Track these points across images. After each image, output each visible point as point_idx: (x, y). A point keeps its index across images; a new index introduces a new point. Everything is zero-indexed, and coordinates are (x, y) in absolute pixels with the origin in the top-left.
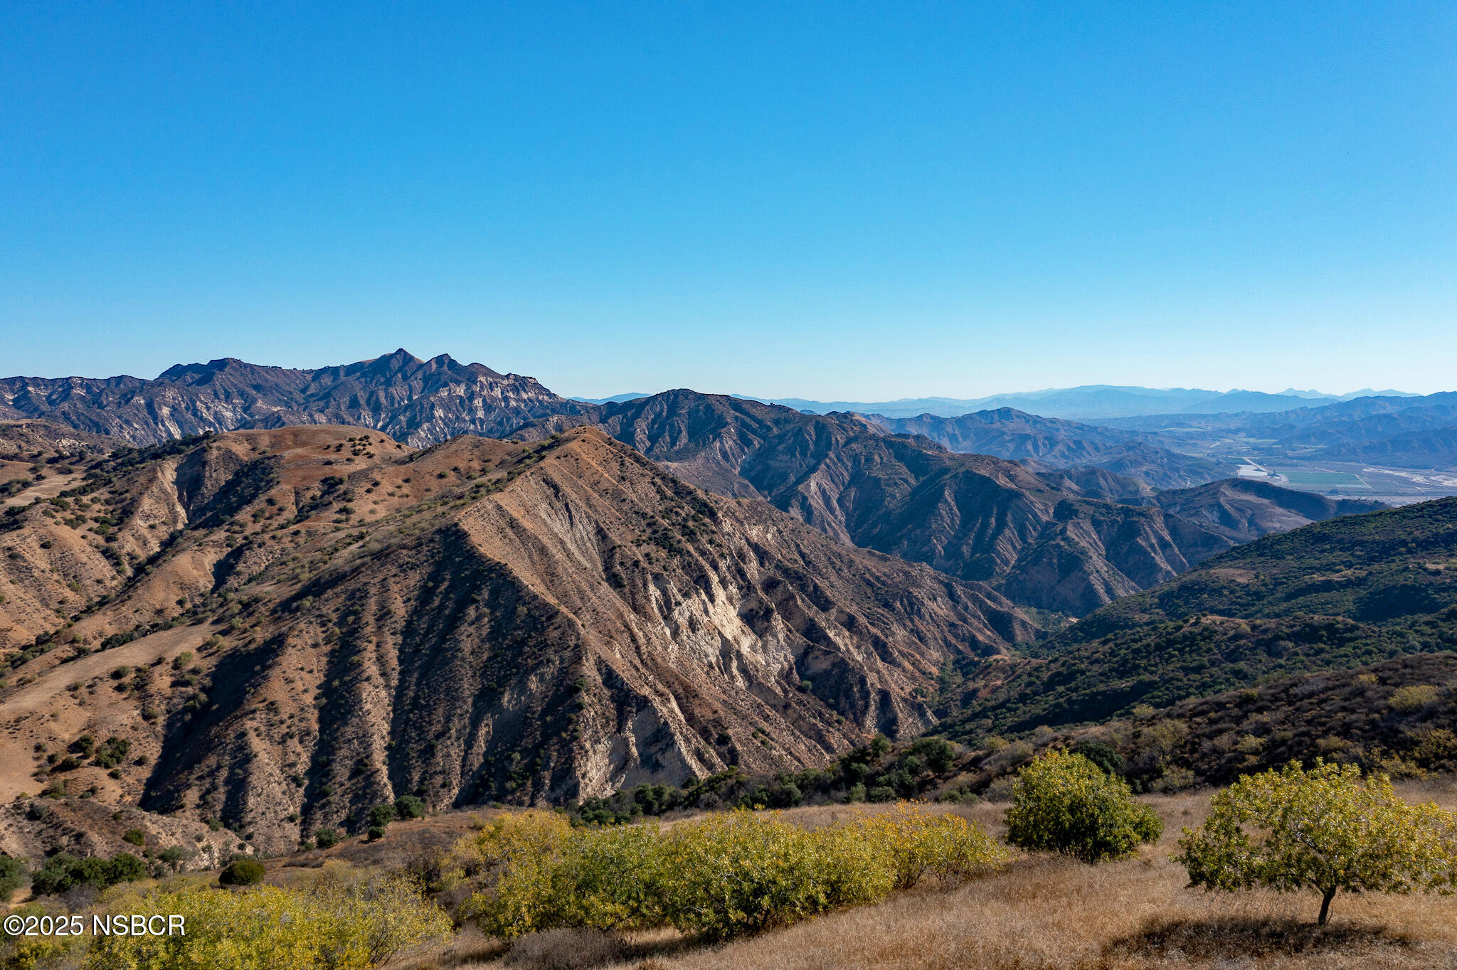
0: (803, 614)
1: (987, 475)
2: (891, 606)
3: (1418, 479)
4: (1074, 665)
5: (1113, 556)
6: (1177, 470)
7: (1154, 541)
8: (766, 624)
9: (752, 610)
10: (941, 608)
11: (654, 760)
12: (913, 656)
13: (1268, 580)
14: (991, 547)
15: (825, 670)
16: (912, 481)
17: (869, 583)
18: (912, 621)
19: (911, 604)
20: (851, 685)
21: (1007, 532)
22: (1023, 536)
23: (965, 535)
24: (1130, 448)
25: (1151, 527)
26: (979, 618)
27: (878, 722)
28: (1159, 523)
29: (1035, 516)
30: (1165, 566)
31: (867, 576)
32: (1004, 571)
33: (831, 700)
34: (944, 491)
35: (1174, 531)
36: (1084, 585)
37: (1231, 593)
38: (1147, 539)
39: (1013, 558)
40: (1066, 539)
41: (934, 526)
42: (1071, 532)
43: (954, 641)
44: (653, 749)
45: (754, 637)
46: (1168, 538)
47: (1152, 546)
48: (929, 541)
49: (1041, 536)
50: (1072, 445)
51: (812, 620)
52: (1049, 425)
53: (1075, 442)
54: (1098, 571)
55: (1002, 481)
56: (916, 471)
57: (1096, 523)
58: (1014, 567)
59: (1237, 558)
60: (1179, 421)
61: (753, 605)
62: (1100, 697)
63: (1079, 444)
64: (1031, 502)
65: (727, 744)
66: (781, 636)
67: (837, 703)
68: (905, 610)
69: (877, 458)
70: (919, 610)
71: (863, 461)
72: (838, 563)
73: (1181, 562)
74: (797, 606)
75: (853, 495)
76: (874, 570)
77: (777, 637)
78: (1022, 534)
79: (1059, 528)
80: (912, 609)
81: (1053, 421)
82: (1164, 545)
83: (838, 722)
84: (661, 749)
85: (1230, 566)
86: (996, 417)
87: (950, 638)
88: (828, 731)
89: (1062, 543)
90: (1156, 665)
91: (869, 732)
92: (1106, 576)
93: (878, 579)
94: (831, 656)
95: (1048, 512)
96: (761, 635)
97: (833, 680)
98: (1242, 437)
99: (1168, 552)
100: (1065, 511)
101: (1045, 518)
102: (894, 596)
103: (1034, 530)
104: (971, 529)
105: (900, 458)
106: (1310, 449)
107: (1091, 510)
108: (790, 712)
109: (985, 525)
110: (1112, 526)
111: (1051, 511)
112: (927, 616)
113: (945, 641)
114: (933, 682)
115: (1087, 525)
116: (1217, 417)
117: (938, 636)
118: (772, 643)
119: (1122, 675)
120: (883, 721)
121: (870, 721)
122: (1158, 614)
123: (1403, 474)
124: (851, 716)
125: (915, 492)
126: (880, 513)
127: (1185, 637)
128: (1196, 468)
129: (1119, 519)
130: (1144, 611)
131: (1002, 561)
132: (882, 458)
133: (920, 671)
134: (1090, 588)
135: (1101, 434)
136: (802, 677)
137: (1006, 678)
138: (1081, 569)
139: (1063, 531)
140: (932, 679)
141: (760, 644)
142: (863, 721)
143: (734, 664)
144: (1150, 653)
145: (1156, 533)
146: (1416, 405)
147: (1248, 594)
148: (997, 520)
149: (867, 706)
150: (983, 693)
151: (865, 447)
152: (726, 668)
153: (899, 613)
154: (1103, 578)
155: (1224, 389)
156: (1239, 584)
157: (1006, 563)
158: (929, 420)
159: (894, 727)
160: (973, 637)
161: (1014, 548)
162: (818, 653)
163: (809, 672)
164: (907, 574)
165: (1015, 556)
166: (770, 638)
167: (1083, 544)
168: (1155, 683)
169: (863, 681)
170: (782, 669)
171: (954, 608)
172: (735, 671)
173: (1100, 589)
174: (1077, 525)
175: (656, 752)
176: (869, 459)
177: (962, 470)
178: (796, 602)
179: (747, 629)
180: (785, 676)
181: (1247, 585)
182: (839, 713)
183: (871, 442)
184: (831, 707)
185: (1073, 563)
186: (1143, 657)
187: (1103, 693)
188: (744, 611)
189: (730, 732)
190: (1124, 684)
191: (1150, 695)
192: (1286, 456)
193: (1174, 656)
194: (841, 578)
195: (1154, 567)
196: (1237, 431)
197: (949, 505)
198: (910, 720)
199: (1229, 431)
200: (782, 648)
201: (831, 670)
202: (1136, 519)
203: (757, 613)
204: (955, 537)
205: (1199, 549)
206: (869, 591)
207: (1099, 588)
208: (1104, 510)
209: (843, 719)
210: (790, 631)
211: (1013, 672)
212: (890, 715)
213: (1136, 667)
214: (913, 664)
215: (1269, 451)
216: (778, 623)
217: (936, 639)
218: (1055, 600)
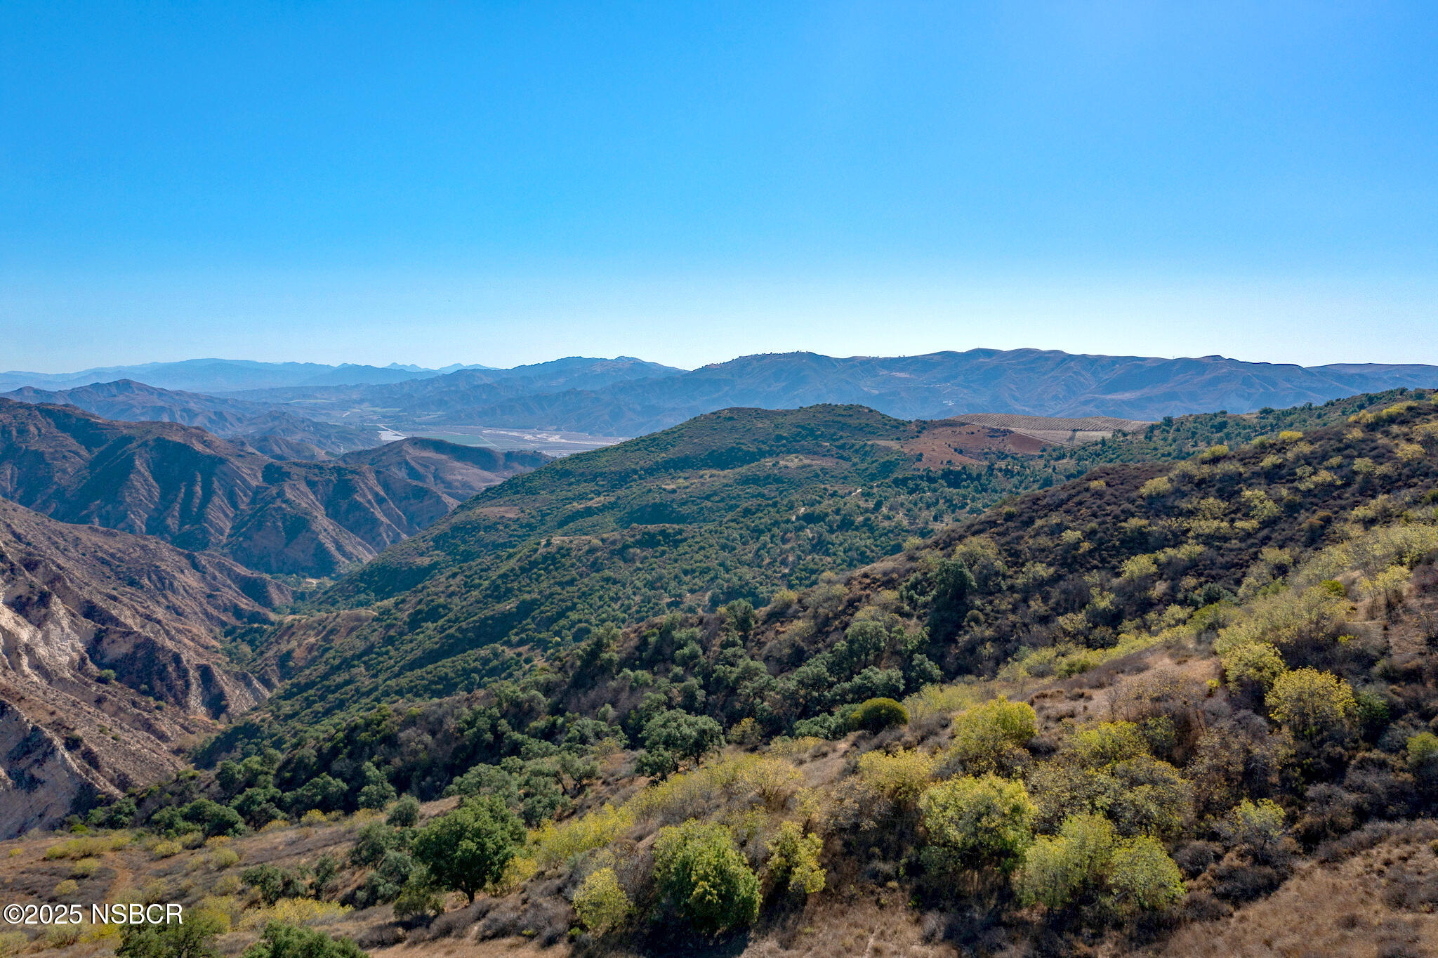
0: (78, 597)
1: (181, 441)
2: (138, 583)
3: (528, 437)
4: (432, 601)
5: (333, 513)
6: (328, 437)
7: (370, 497)
8: (43, 611)
9: (20, 597)
10: (190, 579)
11: (26, 776)
12: (190, 632)
13: (534, 513)
14: (201, 517)
15: (127, 655)
16: (84, 453)
17: (103, 561)
18: (166, 597)
19: (161, 579)
20: (165, 666)
21: (216, 500)
22: (234, 505)
23: (167, 508)
24: (275, 418)
25: (366, 484)
26: (230, 588)
27: (203, 701)
28: (372, 480)
29: (244, 481)
30: (384, 519)
31: (100, 554)
32: (221, 541)
33: (144, 687)
34: (134, 461)
35: (386, 487)
36: (313, 546)
37: (506, 527)
38: (364, 496)
39: (227, 526)
40: (287, 501)
41: (128, 500)
42: (289, 494)
43: (215, 613)
44: (23, 764)
45: (32, 628)
46: (382, 493)
47: (369, 502)
48: (125, 516)
49: (253, 501)
50: (213, 417)
51: (88, 602)
52: (177, 398)
53: (215, 413)
54: (325, 530)
55: (198, 447)
56: (88, 443)
57: (311, 484)
58: (230, 536)
59: (494, 498)
60: (303, 392)
61: (22, 590)
62: (490, 622)
63: (220, 415)
64: (238, 468)
65: (79, 747)
66: (65, 623)
67: (152, 688)
68: (155, 586)
69: (32, 429)
70: (171, 584)
71: (14, 433)
72: (60, 541)
73: (398, 516)
74: (68, 588)
75: (9, 472)
76: (106, 547)
77: (60, 624)
78: (233, 500)
79: (274, 491)
80: (163, 584)
81: (179, 393)
82: (380, 501)
83: (159, 708)
84: (36, 761)
85: (492, 506)
86: (114, 391)
87: (210, 609)
88: (157, 719)
89: (284, 506)
90: (528, 585)
91: (195, 713)
92: (333, 534)
93: (113, 555)
94: (132, 637)
95: (255, 476)
96: (39, 624)
97: (139, 665)
98: (366, 407)
99: (384, 506)
100: (274, 474)
101: (254, 483)
102: (140, 572)
103: (245, 495)
104: (174, 501)
105: (63, 427)
106: (433, 416)
107: (303, 472)
108: (105, 705)
109: (190, 494)
110: (327, 485)
111: (260, 475)
112: (182, 591)
113: (206, 613)
114: (220, 655)
115: (303, 487)
116: (338, 389)
117: (198, 609)
118: (55, 633)
119: (499, 599)
120: (207, 699)
121: (195, 700)
122: (438, 555)
123: (515, 434)
124: (172, 700)
125: (92, 465)
126: (51, 491)
127: (545, 558)
128: (344, 435)
129: (332, 478)
130: (422, 555)
131: (216, 530)
132: (39, 430)
133: (202, 646)
134: (321, 548)
135: (233, 406)
136: (101, 666)
137: (317, 635)
138: (309, 530)
139: (281, 494)
140: (217, 652)
141: (40, 636)
142: (186, 702)
143: (25, 661)
144: (518, 576)
145: (371, 489)
146: (505, 376)
147: (521, 526)
148: (203, 488)
149: (187, 685)
150: (298, 653)
151: (15, 417)
152: (16, 666)
153: (149, 590)
154: (332, 537)
155: (336, 363)
156: (510, 519)
157: (221, 532)
158: (31, 394)
159: (223, 703)
160: (236, 606)
161: (226, 515)
162: (114, 636)
163: (106, 660)
164: (143, 547)
165: (229, 525)
166: (52, 626)
167: (304, 505)
168: (536, 600)
169: (177, 659)
170: (72, 661)
171: (204, 579)
172: (27, 670)
173: (331, 547)
174: (293, 487)
175: (30, 766)
176: (22, 431)
177: (150, 437)
178: (65, 583)
179: (20, 619)
180: (81, 667)
181: (518, 519)
182: (157, 699)
183: (21, 411)
184: (144, 693)
185: (298, 525)
186: (512, 581)
187: (492, 617)
188: (11, 599)
189: (78, 733)
190: (509, 605)
191: (538, 611)
192: (415, 422)
193: (541, 575)
194: (69, 559)
195: (375, 522)
196: (361, 401)
197: (143, 475)
198: (238, 692)
199: (355, 402)
200: (68, 636)
201: (134, 653)
202: (350, 477)
203: (29, 599)
204: (156, 509)
205: (412, 501)
206: (106, 570)
207: (329, 546)
208: (317, 471)
209: (162, 703)
210: (74, 615)
211: (324, 628)
212: (216, 691)
213: (509, 590)
214: (193, 640)
215: (396, 417)
216: (58, 607)
217: (196, 613)
218: (284, 563)
